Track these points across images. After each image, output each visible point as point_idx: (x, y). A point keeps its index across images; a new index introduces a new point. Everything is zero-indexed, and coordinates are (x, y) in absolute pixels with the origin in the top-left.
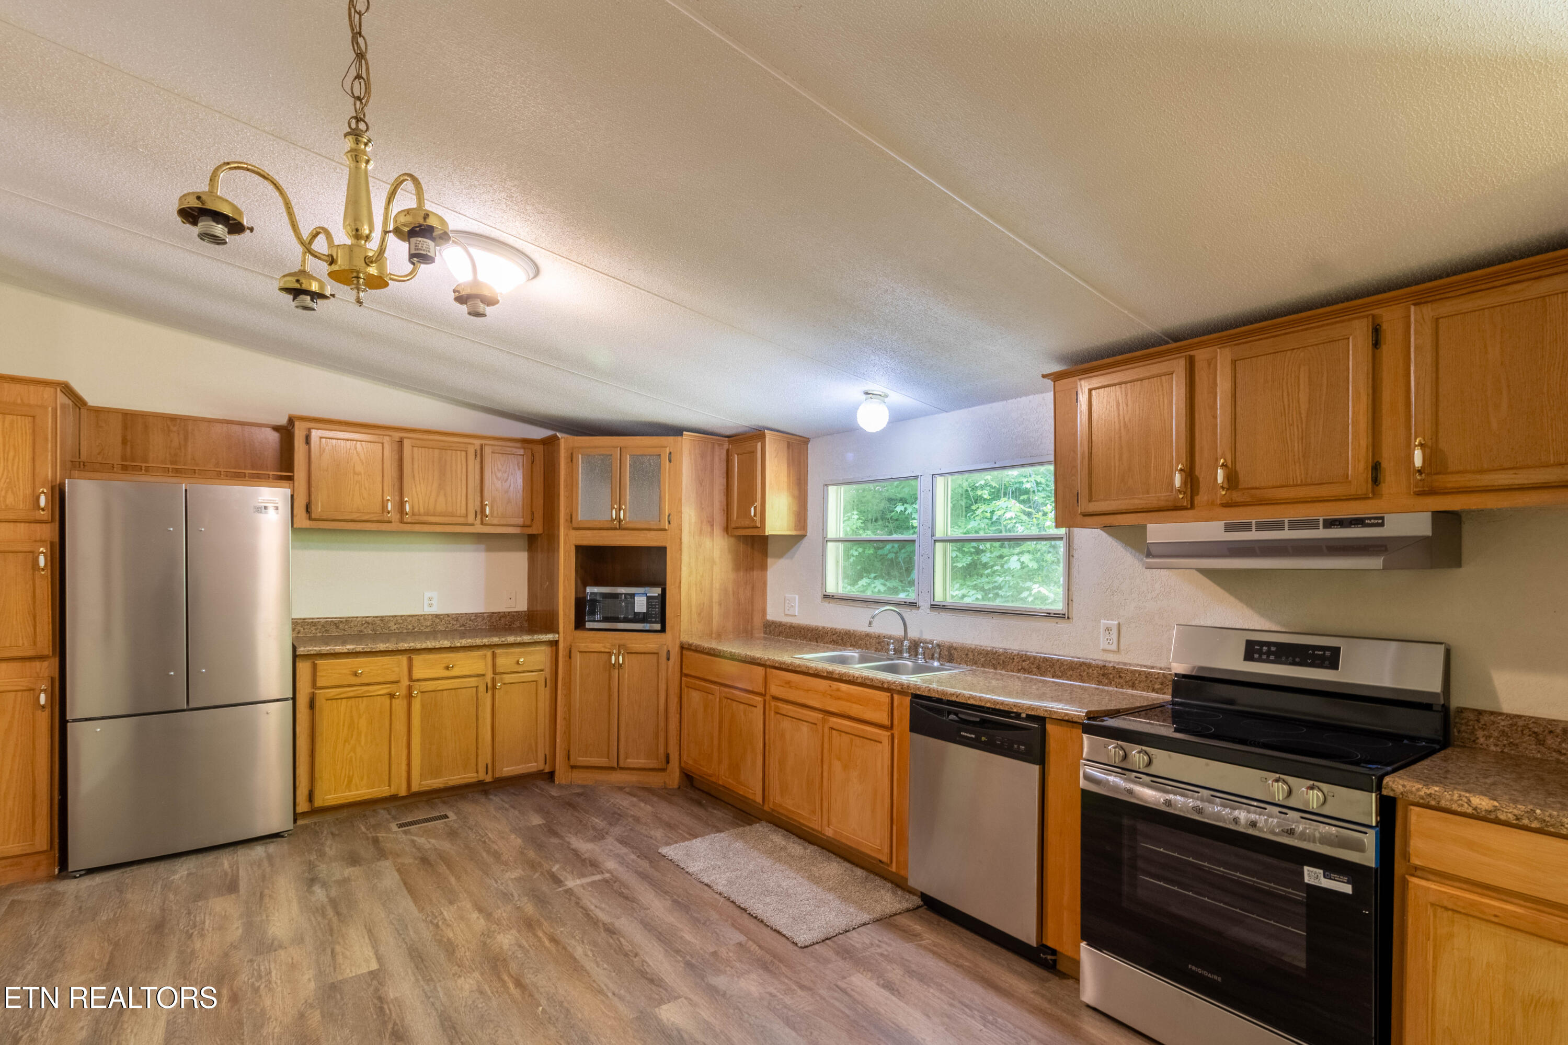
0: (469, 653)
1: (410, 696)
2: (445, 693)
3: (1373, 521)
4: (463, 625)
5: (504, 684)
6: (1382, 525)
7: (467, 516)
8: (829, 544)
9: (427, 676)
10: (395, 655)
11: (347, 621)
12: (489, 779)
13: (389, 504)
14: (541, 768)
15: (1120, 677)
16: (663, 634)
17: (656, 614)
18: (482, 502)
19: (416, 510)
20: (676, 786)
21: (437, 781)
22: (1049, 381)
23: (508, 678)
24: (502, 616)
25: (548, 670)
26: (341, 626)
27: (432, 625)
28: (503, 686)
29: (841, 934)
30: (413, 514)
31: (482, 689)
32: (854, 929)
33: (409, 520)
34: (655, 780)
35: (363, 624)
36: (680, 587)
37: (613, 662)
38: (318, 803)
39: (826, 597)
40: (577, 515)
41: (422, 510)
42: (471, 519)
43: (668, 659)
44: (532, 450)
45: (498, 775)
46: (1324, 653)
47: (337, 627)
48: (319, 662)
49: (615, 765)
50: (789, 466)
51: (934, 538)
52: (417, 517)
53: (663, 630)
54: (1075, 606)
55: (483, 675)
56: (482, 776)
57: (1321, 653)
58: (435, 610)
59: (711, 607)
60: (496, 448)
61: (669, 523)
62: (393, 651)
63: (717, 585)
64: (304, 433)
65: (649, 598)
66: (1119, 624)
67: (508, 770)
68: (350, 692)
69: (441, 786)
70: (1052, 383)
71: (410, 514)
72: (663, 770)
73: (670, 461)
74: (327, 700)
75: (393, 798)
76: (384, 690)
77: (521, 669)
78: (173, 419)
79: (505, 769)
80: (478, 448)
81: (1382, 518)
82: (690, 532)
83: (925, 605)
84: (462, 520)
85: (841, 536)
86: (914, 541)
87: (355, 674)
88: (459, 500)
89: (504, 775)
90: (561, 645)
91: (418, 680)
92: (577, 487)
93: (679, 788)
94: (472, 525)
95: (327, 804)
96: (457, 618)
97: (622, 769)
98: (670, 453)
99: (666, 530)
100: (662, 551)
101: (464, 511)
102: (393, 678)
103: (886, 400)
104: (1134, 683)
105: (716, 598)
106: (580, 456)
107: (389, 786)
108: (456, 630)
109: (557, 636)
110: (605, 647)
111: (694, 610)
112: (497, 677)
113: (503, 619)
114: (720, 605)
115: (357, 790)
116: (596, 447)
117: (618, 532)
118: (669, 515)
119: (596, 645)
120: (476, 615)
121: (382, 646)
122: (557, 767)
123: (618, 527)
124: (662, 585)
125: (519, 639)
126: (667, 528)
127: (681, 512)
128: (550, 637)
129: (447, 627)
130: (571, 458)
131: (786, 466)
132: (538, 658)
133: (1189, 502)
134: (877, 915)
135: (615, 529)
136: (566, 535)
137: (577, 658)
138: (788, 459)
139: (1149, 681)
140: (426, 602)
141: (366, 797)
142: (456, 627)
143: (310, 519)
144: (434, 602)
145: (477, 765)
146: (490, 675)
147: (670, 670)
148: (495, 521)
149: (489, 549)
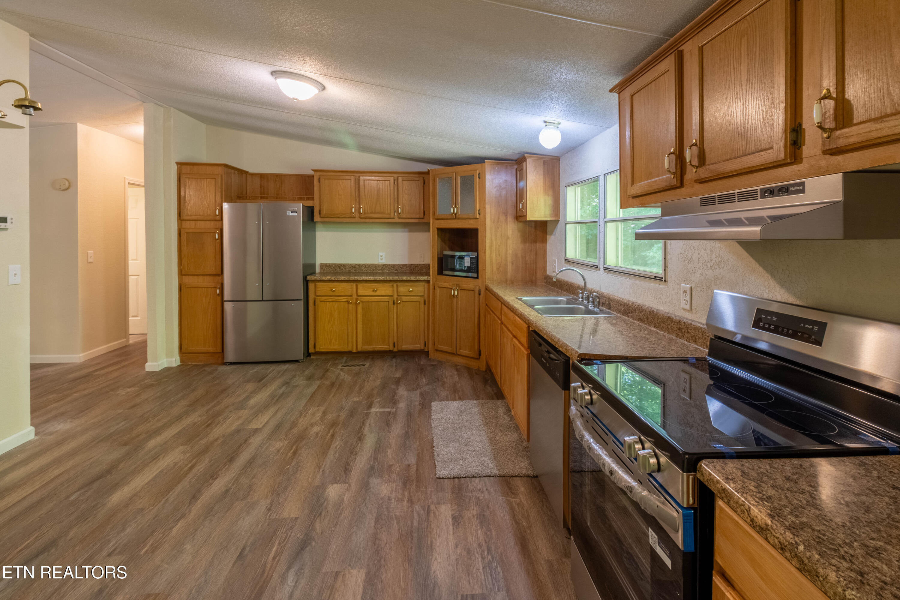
0: (385, 284)
1: (356, 304)
2: (373, 303)
3: (796, 188)
4: (397, 270)
5: (403, 301)
6: (803, 191)
7: (390, 214)
8: (568, 225)
9: (364, 294)
10: (350, 283)
11: (344, 265)
12: (395, 350)
13: (353, 209)
14: (422, 348)
15: (688, 332)
16: (477, 279)
17: (474, 268)
18: (398, 206)
19: (366, 212)
20: (484, 370)
21: (369, 347)
22: (615, 93)
23: (404, 299)
24: (416, 266)
25: (426, 296)
26: (341, 268)
27: (382, 269)
28: (402, 302)
29: (469, 477)
30: (365, 214)
31: (391, 303)
32: (480, 477)
33: (363, 217)
34: (474, 364)
35: (351, 267)
36: (485, 252)
37: (453, 294)
38: (318, 349)
39: (567, 260)
40: (437, 212)
41: (369, 211)
42: (392, 215)
43: (480, 294)
44: (424, 178)
45: (400, 349)
46: (813, 328)
47: (340, 268)
48: (318, 284)
49: (455, 352)
50: (544, 175)
51: (605, 220)
52: (366, 215)
53: (477, 278)
54: (669, 271)
55: (392, 296)
56: (391, 348)
57: (810, 327)
58: (384, 262)
59: (506, 265)
60: (404, 178)
61: (479, 214)
62: (347, 281)
63: (510, 252)
64: (318, 178)
65: (471, 258)
66: (691, 287)
67: (405, 347)
68: (330, 299)
69: (371, 350)
70: (617, 95)
71: (363, 213)
72: (478, 359)
73: (479, 178)
74: (321, 302)
75: (350, 352)
76: (344, 299)
77: (411, 294)
78: (277, 175)
79: (403, 346)
80: (396, 178)
81: (803, 184)
82: (491, 220)
83: (601, 267)
84: (388, 216)
85: (579, 220)
86: (596, 222)
87: (332, 290)
88: (386, 206)
89: (402, 349)
90: (431, 283)
91: (361, 296)
92: (437, 196)
93: (486, 371)
94: (393, 218)
95: (321, 350)
96: (394, 266)
97: (458, 355)
98: (479, 174)
99: (476, 219)
100: (476, 230)
101: (389, 212)
102: (349, 294)
103: (559, 126)
104: (695, 339)
105: (509, 259)
106: (438, 179)
107: (348, 346)
108: (393, 272)
109: (429, 278)
110: (449, 285)
111: (495, 266)
112: (399, 297)
113: (417, 268)
114: (513, 264)
115: (334, 346)
116: (444, 173)
117: (455, 221)
118: (479, 210)
119: (445, 284)
120: (403, 265)
121: (342, 278)
122: (430, 350)
123: (455, 217)
124: (476, 250)
125: (409, 278)
126: (478, 217)
127: (485, 208)
128: (425, 278)
129: (389, 271)
130: (434, 180)
131: (543, 176)
132: (420, 289)
133: (679, 182)
134: (502, 473)
135: (454, 219)
136: (433, 223)
137: (438, 290)
138: (544, 172)
139: (704, 339)
140: (380, 258)
141: (337, 350)
142: (393, 271)
143: (321, 217)
144: (383, 257)
145: (389, 342)
146: (395, 296)
147: (481, 301)
148: (404, 216)
149: (410, 231)
